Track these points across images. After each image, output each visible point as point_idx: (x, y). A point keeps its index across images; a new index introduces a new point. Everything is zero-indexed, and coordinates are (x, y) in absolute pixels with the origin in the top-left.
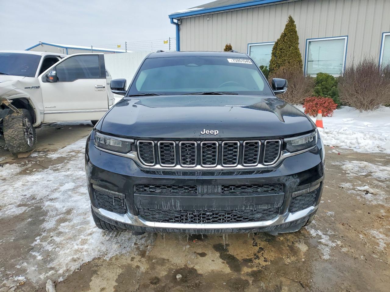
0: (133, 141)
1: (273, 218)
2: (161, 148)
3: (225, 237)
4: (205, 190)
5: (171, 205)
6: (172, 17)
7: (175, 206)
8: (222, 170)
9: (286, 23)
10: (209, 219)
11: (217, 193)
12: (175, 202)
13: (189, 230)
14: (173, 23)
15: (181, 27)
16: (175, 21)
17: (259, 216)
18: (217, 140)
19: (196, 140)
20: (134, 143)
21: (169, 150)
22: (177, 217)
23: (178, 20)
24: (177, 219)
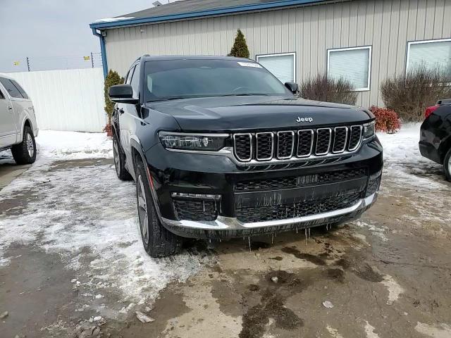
0: (227, 135)
1: (356, 203)
2: (259, 140)
3: (308, 232)
4: (304, 181)
5: (273, 200)
6: (94, 27)
7: (276, 201)
8: (315, 159)
9: (235, 37)
10: (305, 211)
11: (315, 183)
12: (277, 196)
13: (286, 225)
14: (96, 34)
15: (106, 39)
16: (99, 32)
17: (345, 202)
18: (312, 127)
19: (293, 128)
20: (230, 137)
21: (266, 142)
22: (275, 214)
23: (102, 31)
24: (275, 216)
